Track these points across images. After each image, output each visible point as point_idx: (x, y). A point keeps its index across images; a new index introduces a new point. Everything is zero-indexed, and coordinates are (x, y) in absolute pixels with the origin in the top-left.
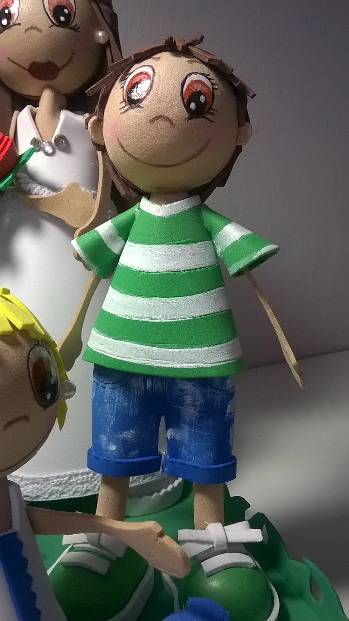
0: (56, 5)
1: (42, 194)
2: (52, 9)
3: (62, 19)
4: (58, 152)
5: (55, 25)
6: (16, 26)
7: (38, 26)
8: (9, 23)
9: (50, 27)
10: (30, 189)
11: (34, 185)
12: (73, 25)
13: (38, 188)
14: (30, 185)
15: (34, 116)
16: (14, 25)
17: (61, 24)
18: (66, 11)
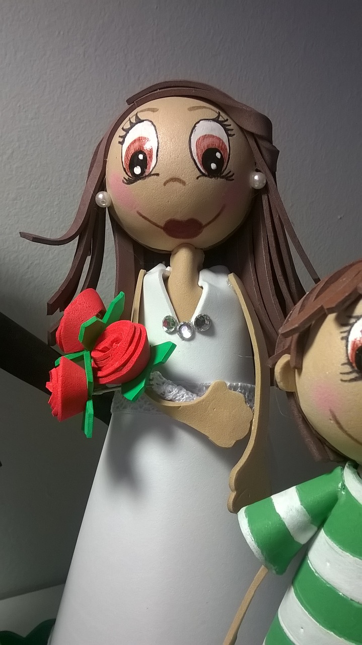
0: (206, 148)
1: (179, 400)
2: (201, 154)
3: (213, 166)
4: (199, 336)
5: (203, 175)
6: (152, 177)
7: (182, 178)
8: (143, 172)
9: (198, 178)
10: (164, 392)
11: (169, 388)
12: (226, 172)
13: (175, 391)
14: (164, 387)
15: (166, 280)
16: (150, 175)
17: (211, 174)
18: (218, 155)
